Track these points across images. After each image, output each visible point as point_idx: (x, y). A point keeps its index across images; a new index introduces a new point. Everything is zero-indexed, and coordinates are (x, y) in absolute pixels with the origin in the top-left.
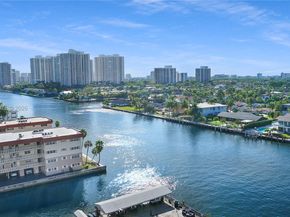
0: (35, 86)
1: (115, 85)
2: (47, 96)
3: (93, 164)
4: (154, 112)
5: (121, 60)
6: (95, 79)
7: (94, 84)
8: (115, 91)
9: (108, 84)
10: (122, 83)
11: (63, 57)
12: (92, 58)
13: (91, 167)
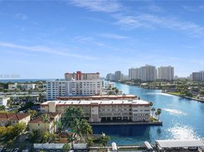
0: (130, 81)
1: (168, 81)
2: (135, 85)
3: (155, 120)
4: (192, 96)
5: (172, 68)
6: (158, 78)
7: (157, 80)
8: (169, 84)
9: (165, 80)
10: (173, 80)
11: (143, 68)
12: (157, 68)
13: (154, 121)
